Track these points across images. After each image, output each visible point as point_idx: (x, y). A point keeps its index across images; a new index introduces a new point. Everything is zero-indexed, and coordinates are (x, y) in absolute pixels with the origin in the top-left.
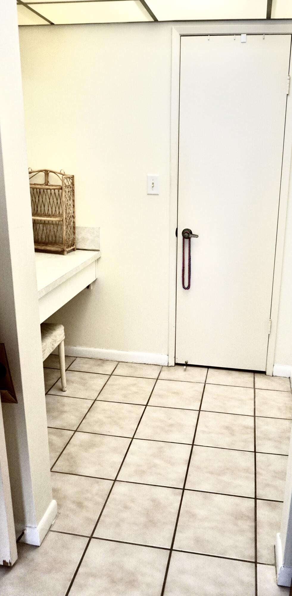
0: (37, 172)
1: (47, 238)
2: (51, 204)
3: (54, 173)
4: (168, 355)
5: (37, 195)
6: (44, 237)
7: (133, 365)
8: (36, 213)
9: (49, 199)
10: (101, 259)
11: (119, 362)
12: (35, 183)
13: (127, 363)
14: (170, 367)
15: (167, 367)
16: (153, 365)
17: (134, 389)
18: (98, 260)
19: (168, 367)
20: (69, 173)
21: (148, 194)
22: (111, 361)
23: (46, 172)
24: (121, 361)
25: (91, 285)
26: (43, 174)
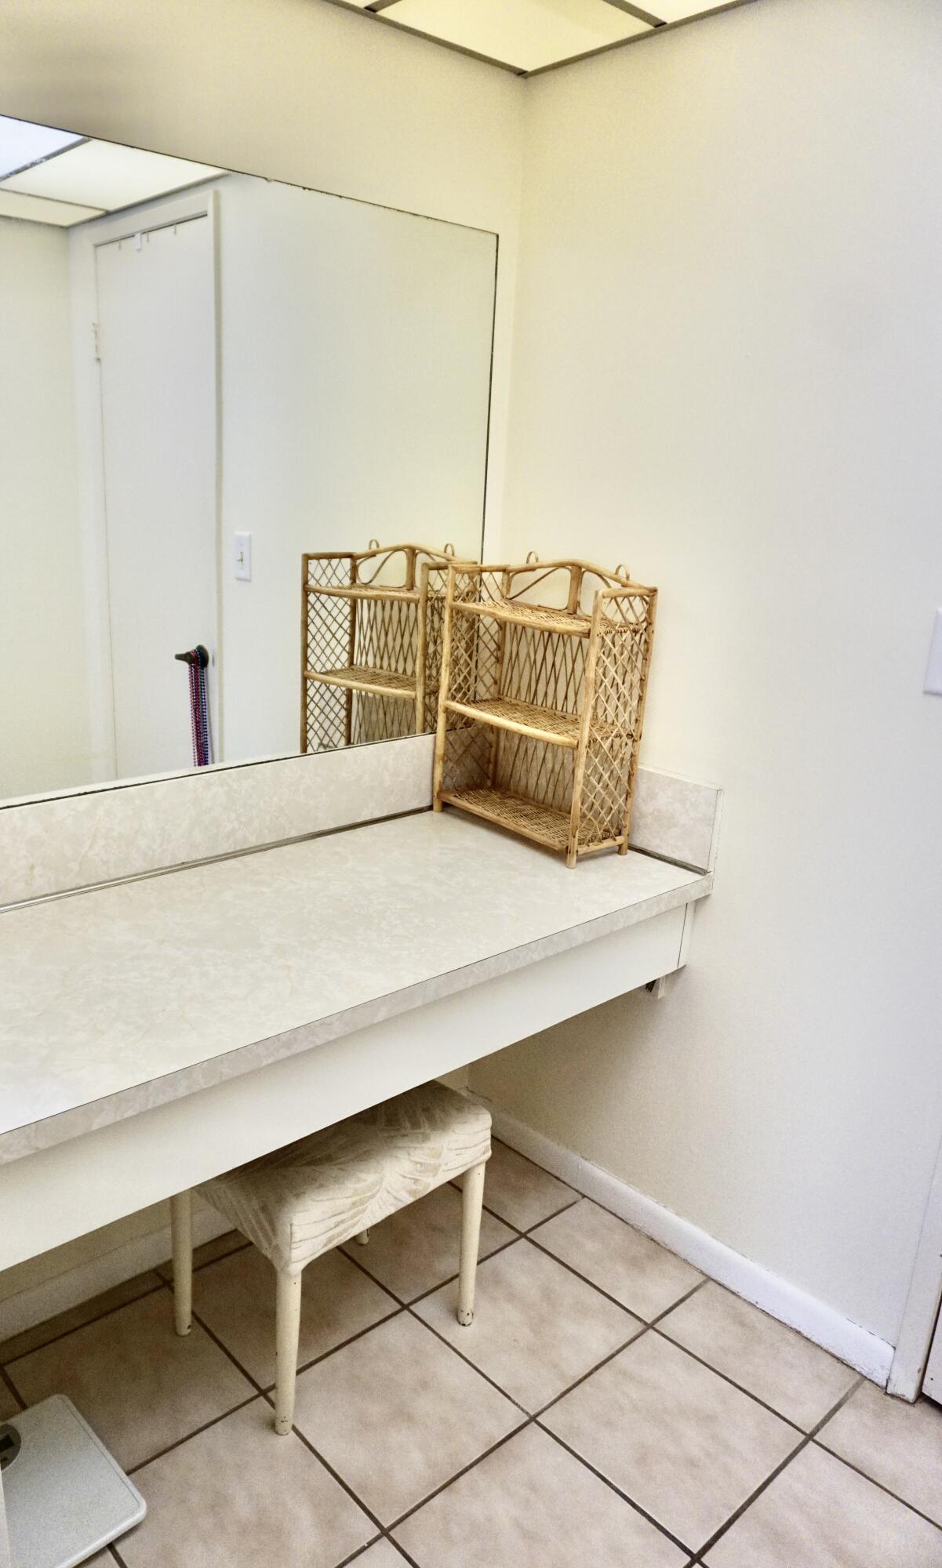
0: (549, 567)
1: (551, 786)
2: (574, 679)
3: (600, 576)
4: (895, 1348)
5: (542, 641)
6: (543, 781)
7: (752, 1316)
8: (533, 703)
9: (574, 661)
10: (709, 902)
11: (709, 1279)
12: (542, 604)
13: (734, 1297)
14: (893, 1396)
15: (879, 1394)
16: (827, 1352)
17: (694, 1440)
18: (699, 902)
19: (886, 1393)
20: (642, 579)
21: (926, 693)
22: (685, 1261)
23: (575, 569)
24: (715, 1278)
25: (661, 981)
26: (565, 574)
